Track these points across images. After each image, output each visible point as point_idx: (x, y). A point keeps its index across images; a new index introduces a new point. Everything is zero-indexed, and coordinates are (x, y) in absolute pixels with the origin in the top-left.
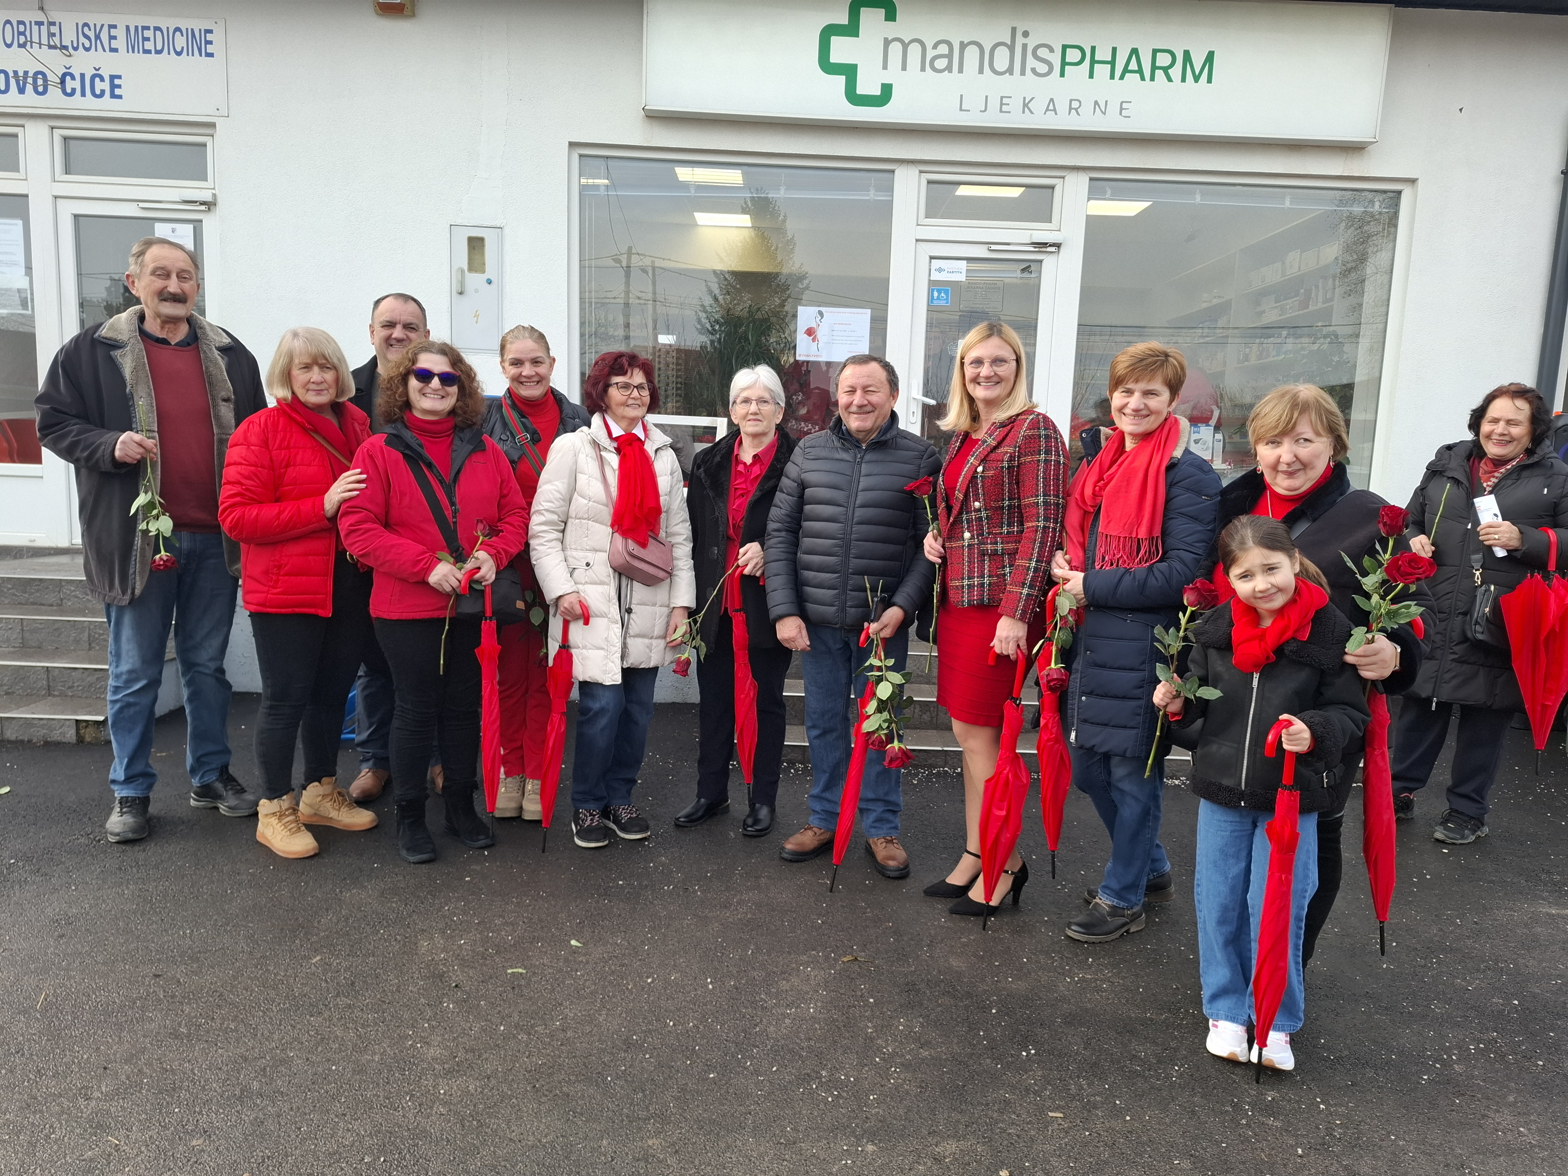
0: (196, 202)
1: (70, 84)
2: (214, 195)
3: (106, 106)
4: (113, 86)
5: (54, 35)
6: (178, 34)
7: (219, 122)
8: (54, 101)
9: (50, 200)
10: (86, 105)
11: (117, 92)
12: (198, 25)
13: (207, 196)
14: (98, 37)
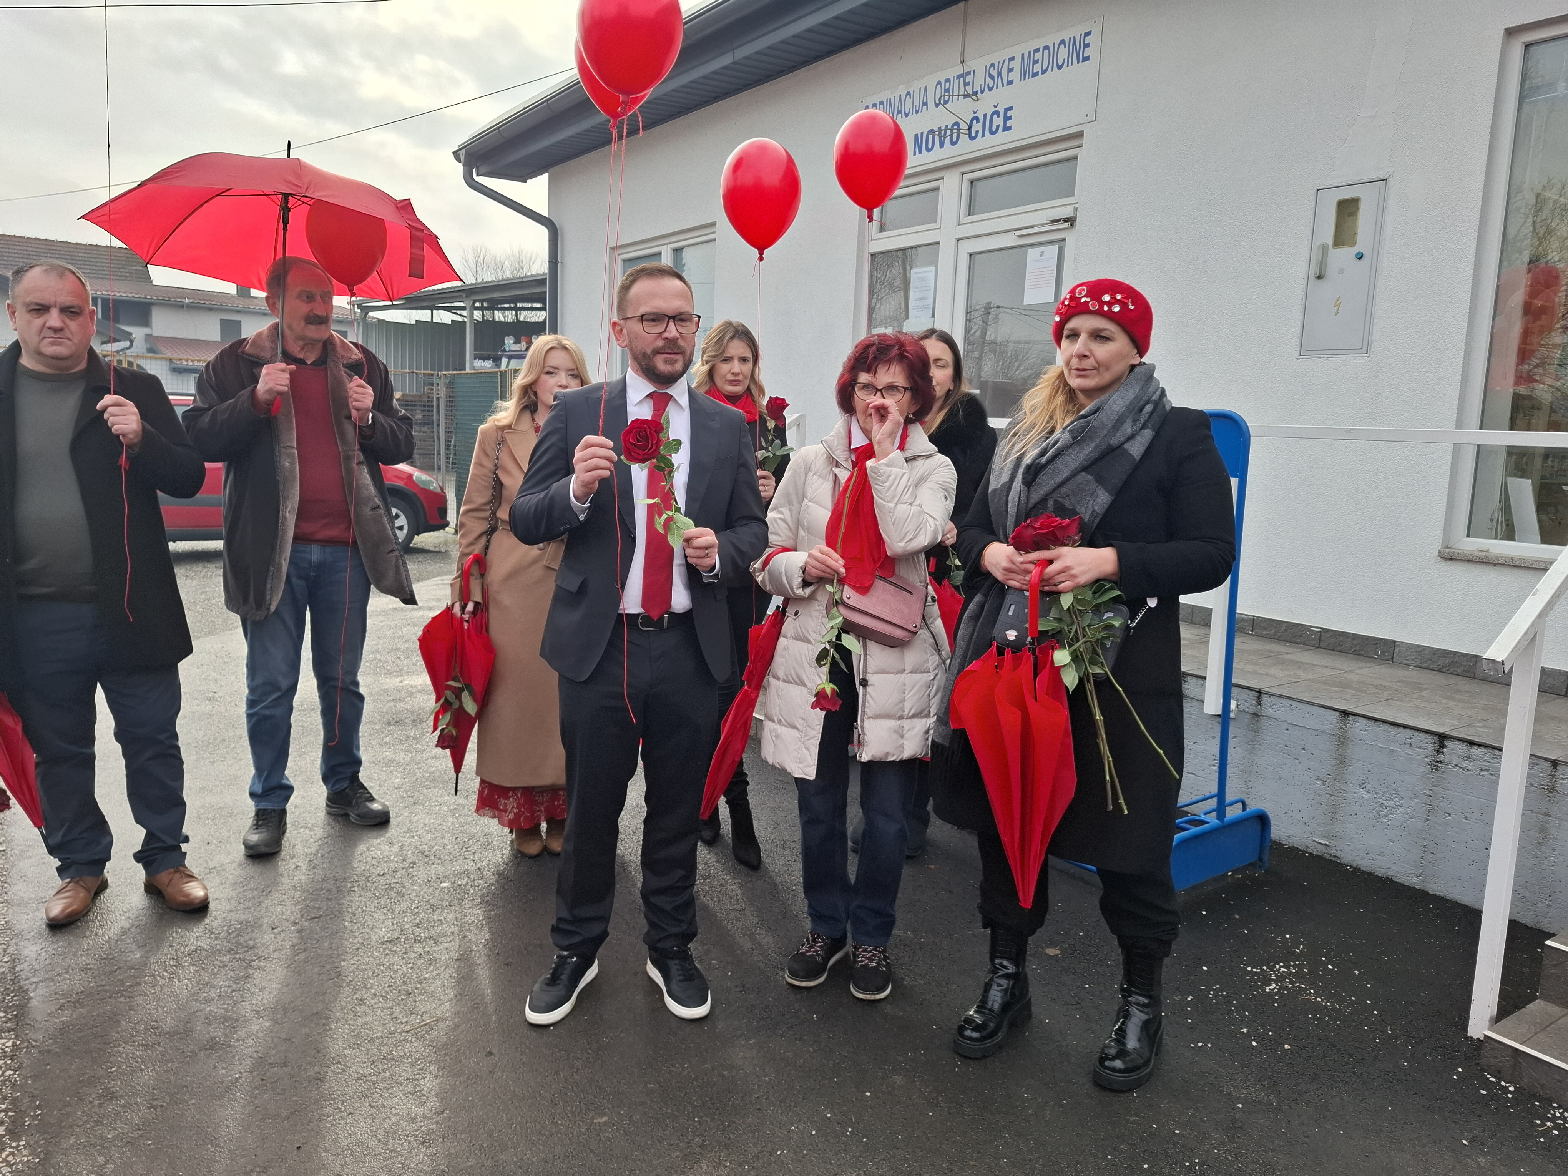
0: (1059, 220)
1: (977, 127)
2: (1076, 209)
3: (1002, 140)
4: (1007, 118)
5: (968, 84)
6: (1062, 45)
7: (1087, 130)
8: (965, 148)
9: (954, 241)
10: (987, 143)
11: (1008, 124)
12: (1076, 31)
13: (1068, 212)
14: (1000, 74)
